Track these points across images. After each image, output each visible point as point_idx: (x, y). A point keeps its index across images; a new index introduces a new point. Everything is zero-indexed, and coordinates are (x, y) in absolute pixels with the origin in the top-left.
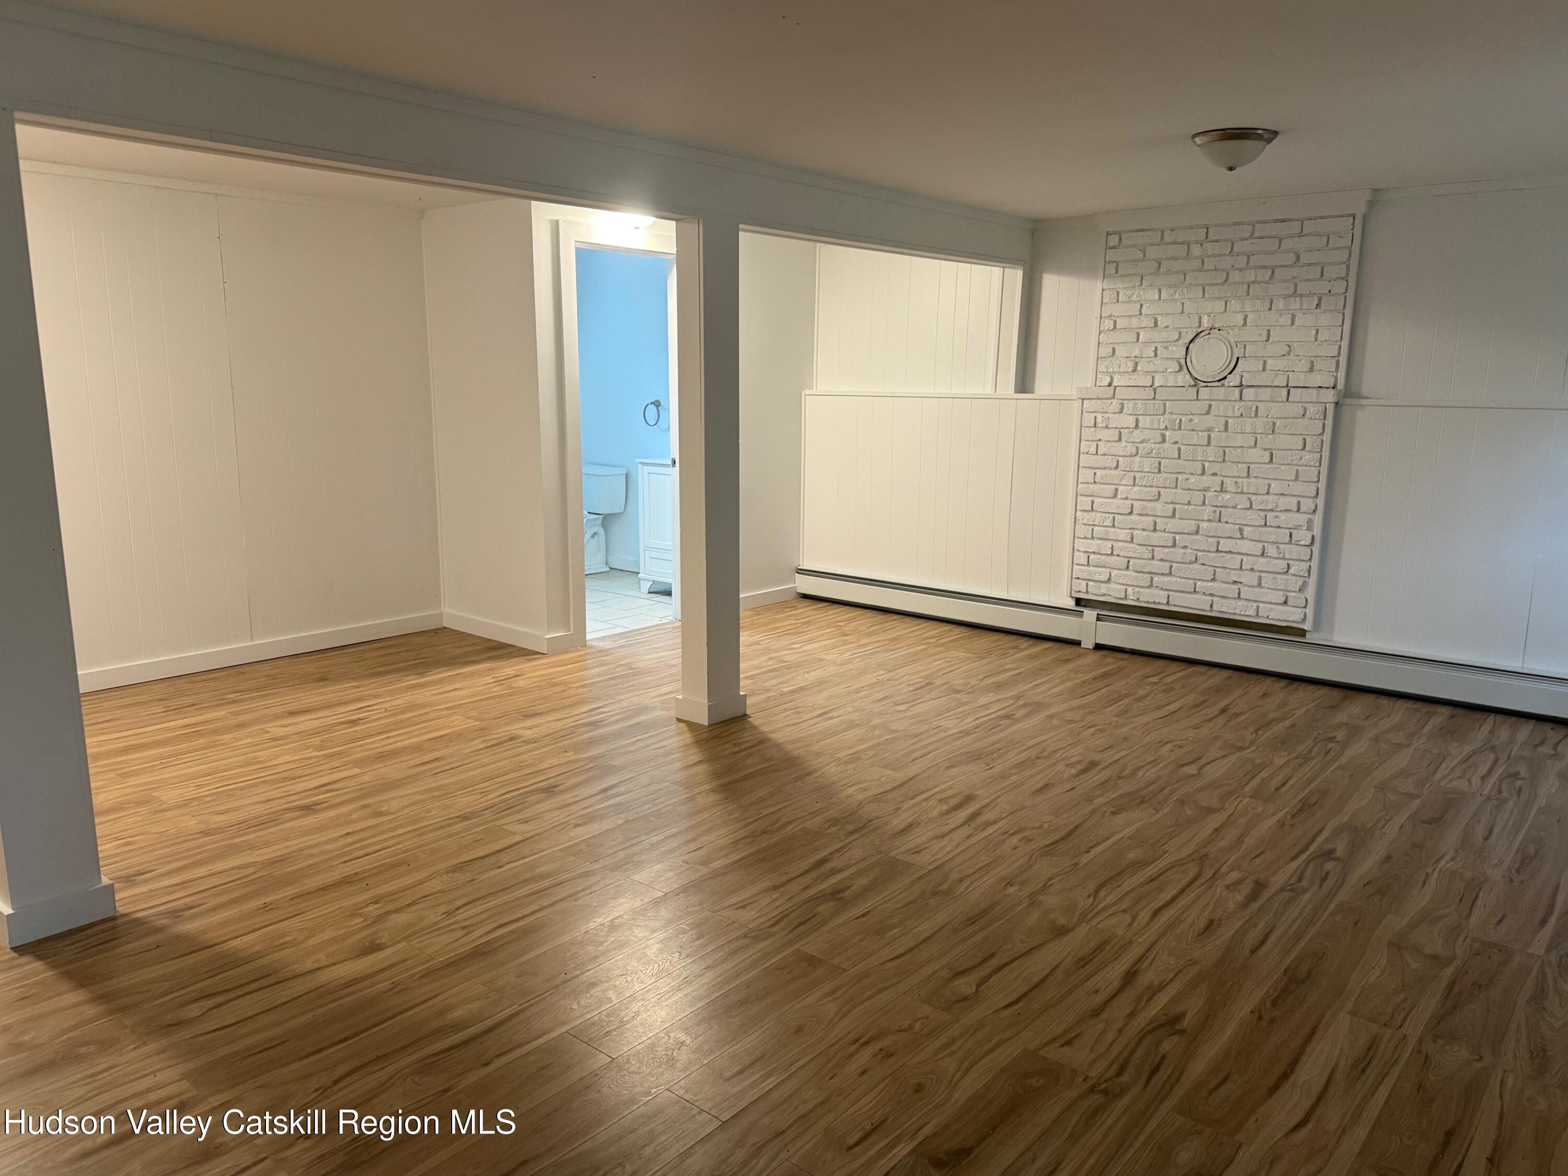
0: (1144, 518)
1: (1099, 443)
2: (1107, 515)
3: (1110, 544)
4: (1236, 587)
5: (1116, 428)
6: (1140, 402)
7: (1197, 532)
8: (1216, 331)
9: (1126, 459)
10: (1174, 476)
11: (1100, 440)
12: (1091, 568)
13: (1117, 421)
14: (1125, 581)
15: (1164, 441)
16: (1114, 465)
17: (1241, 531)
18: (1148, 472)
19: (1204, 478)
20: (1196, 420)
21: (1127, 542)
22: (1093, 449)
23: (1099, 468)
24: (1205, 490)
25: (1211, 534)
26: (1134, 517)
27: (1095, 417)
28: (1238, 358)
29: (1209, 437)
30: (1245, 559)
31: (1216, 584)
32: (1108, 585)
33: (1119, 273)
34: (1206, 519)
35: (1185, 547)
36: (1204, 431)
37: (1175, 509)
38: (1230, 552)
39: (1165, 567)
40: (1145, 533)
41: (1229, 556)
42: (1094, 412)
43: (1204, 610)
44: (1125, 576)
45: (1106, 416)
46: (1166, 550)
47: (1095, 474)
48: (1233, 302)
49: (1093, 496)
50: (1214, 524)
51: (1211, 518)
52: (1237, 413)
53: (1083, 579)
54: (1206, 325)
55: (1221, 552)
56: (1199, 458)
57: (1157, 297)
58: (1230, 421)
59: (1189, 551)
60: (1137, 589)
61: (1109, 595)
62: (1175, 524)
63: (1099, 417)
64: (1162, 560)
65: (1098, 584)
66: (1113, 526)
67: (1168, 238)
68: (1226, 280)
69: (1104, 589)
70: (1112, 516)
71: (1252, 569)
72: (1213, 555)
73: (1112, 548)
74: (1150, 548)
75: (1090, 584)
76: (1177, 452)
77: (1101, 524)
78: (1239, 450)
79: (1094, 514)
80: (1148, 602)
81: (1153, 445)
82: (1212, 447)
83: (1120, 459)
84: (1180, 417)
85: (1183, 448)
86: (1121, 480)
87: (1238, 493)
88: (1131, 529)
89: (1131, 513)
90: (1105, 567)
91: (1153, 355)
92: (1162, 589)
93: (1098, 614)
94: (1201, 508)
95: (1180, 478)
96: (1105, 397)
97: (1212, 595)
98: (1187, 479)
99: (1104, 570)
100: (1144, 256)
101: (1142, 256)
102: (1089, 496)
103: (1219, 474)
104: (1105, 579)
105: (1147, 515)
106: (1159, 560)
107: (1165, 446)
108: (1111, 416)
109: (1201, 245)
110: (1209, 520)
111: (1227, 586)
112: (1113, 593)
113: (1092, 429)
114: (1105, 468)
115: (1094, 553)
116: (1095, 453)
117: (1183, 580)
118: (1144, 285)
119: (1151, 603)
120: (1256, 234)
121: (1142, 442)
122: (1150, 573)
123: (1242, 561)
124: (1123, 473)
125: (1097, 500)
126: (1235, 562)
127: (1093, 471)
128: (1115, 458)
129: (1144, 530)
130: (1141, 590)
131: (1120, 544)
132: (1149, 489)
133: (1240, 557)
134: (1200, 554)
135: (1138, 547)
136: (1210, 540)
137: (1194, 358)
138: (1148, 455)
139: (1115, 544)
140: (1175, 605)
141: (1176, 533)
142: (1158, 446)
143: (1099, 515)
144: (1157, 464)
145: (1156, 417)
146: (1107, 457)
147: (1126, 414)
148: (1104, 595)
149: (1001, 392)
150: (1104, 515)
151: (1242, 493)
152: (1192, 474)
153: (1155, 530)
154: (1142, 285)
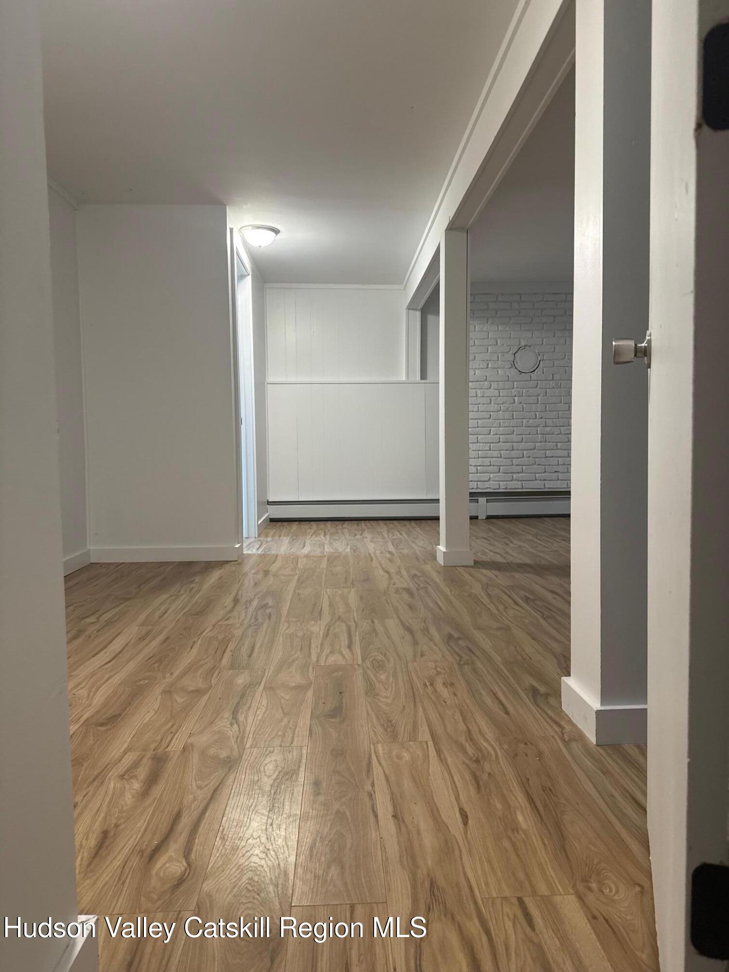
0: (506, 444)
1: (479, 405)
2: (486, 444)
3: (488, 460)
4: (556, 474)
5: (488, 397)
6: (501, 383)
7: (534, 449)
8: (528, 347)
9: (494, 413)
10: (521, 420)
11: (479, 404)
12: (479, 474)
13: (488, 393)
14: (499, 479)
15: (514, 403)
16: (489, 417)
17: (557, 446)
18: (507, 419)
19: (536, 420)
20: (531, 390)
21: (498, 457)
22: (476, 409)
23: (480, 419)
24: (537, 427)
25: (542, 449)
26: (501, 444)
27: (476, 392)
28: (540, 361)
29: (538, 399)
30: (560, 459)
31: (547, 474)
32: (488, 483)
33: (475, 316)
34: (539, 441)
35: (529, 457)
36: (534, 396)
37: (522, 438)
38: (553, 457)
39: (519, 469)
40: (507, 452)
41: (551, 459)
42: (476, 389)
43: (541, 489)
44: (499, 476)
45: (482, 390)
46: (520, 459)
47: (478, 422)
48: (536, 332)
49: (478, 434)
50: (543, 443)
51: (542, 440)
52: (551, 387)
53: (475, 481)
54: (523, 344)
55: (548, 457)
56: (533, 410)
57: (497, 330)
58: (548, 390)
59: (531, 459)
60: (505, 483)
61: (490, 488)
62: (522, 445)
63: (479, 391)
64: (517, 465)
65: (483, 483)
66: (490, 450)
67: (500, 299)
68: (531, 322)
69: (487, 485)
70: (489, 444)
71: (564, 464)
72: (544, 459)
73: (490, 462)
74: (510, 460)
75: (479, 483)
76: (522, 408)
77: (483, 449)
78: (553, 405)
79: (478, 444)
80: (511, 489)
81: (509, 405)
82: (539, 404)
83: (492, 413)
84: (522, 390)
85: (524, 405)
86: (493, 424)
87: (554, 426)
88: (500, 450)
89: (499, 442)
90: (487, 473)
91: (497, 359)
92: (518, 481)
93: (487, 499)
94: (536, 436)
95: (524, 421)
96: (481, 380)
97: (545, 480)
98: (528, 422)
99: (486, 474)
100: (488, 307)
101: (487, 308)
102: (475, 434)
103: (544, 417)
104: (488, 480)
105: (508, 442)
106: (516, 465)
107: (515, 405)
108: (485, 390)
109: (519, 303)
110: (541, 442)
111: (552, 474)
112: (491, 486)
113: (475, 398)
114: (483, 419)
115: (480, 466)
116: (477, 410)
117: (530, 474)
118: (489, 322)
119: (513, 489)
120: (545, 299)
121: (503, 404)
122: (512, 473)
123: (558, 461)
124: (494, 421)
125: (480, 437)
126: (554, 461)
127: (476, 421)
128: (489, 413)
129: (507, 450)
130: (508, 482)
131: (494, 459)
132: (507, 428)
133: (557, 459)
134: (537, 459)
135: (504, 460)
136: (541, 452)
137: (518, 361)
138: (507, 410)
139: (491, 459)
140: (526, 488)
141: (523, 450)
142: (512, 405)
143: (482, 444)
144: (512, 415)
145: (510, 390)
146: (484, 413)
147: (493, 389)
148: (487, 488)
149: (411, 379)
150: (484, 444)
151: (556, 426)
152: (530, 419)
153: (513, 450)
154: (488, 322)
